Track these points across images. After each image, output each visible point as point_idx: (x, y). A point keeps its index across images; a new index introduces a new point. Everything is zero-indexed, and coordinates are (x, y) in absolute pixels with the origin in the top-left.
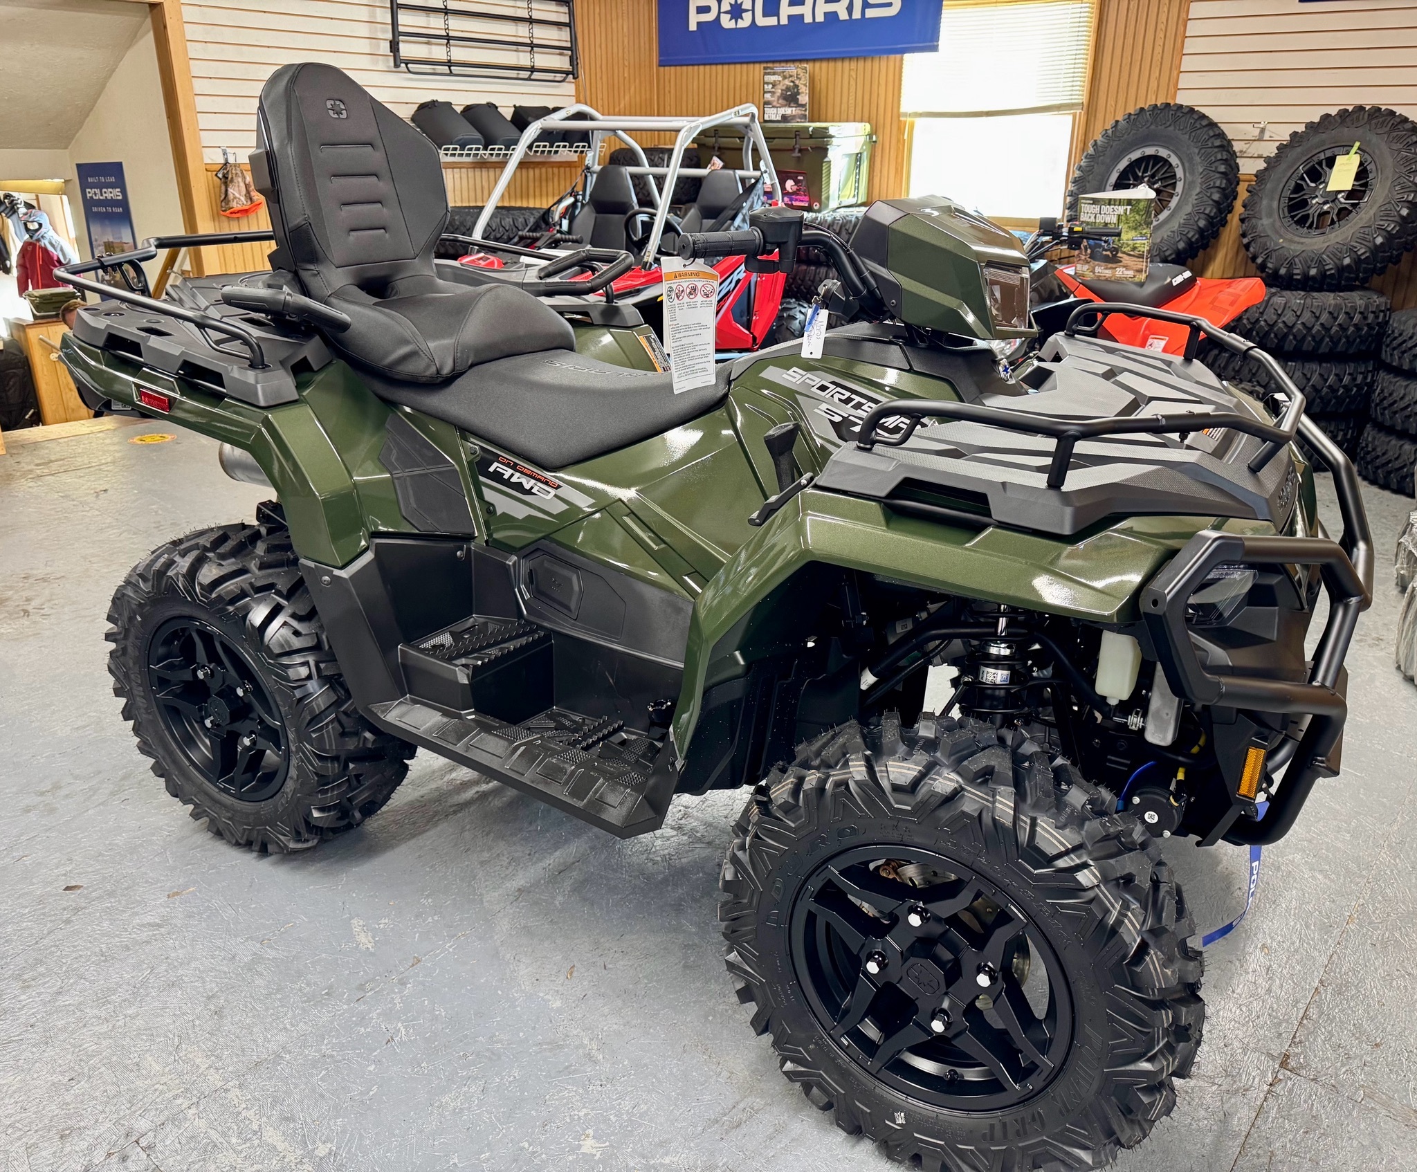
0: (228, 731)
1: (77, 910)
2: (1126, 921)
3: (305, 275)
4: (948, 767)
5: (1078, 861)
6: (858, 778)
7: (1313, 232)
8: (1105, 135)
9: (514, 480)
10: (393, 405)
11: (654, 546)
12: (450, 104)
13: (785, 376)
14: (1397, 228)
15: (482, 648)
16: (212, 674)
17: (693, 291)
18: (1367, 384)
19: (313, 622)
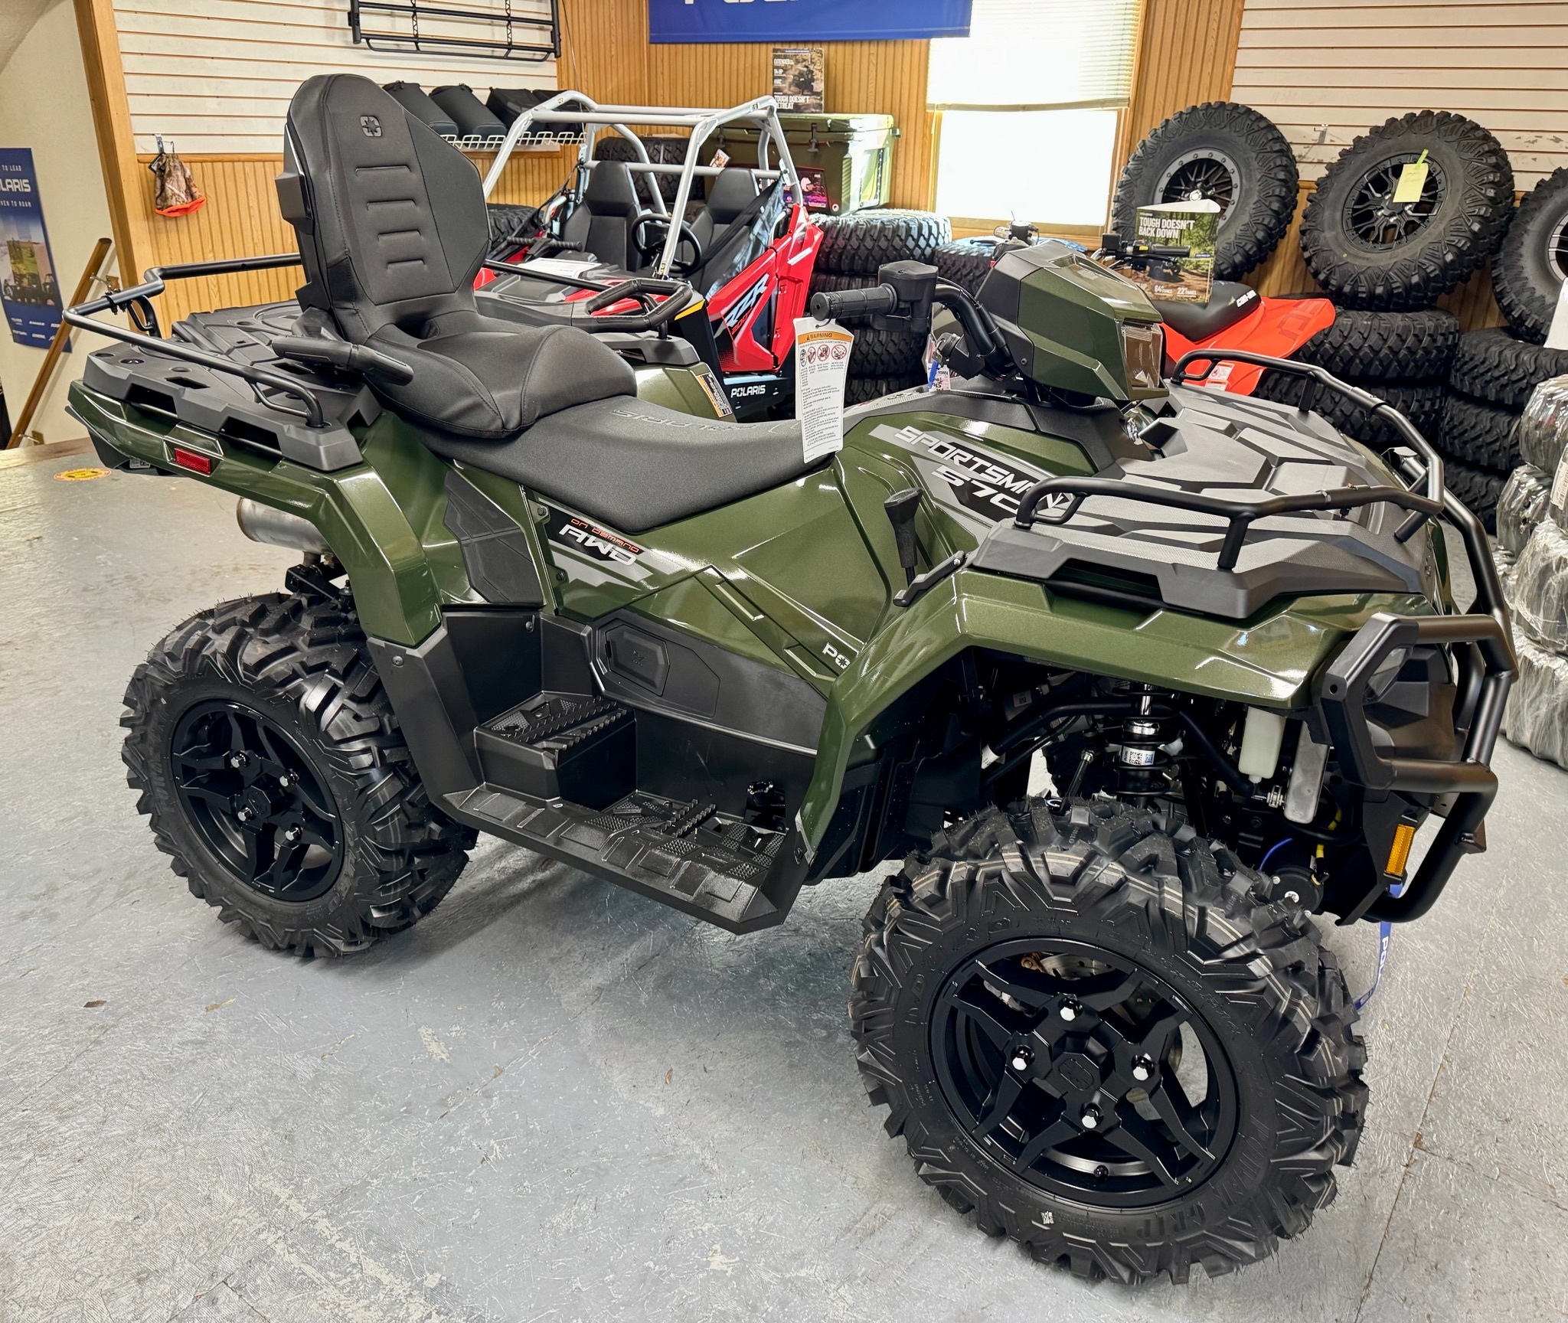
0: (264, 824)
1: (105, 1029)
2: (1299, 1010)
3: (342, 315)
4: (1108, 856)
5: (1247, 951)
6: (1014, 869)
7: (1379, 247)
8: (1155, 135)
9: (588, 544)
10: (447, 459)
11: (751, 617)
12: (418, 85)
13: (898, 435)
14: (1468, 244)
15: (562, 730)
16: (248, 763)
17: (825, 353)
18: (1435, 411)
19: (373, 704)
